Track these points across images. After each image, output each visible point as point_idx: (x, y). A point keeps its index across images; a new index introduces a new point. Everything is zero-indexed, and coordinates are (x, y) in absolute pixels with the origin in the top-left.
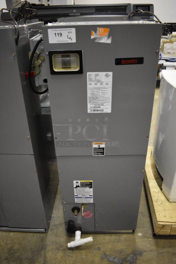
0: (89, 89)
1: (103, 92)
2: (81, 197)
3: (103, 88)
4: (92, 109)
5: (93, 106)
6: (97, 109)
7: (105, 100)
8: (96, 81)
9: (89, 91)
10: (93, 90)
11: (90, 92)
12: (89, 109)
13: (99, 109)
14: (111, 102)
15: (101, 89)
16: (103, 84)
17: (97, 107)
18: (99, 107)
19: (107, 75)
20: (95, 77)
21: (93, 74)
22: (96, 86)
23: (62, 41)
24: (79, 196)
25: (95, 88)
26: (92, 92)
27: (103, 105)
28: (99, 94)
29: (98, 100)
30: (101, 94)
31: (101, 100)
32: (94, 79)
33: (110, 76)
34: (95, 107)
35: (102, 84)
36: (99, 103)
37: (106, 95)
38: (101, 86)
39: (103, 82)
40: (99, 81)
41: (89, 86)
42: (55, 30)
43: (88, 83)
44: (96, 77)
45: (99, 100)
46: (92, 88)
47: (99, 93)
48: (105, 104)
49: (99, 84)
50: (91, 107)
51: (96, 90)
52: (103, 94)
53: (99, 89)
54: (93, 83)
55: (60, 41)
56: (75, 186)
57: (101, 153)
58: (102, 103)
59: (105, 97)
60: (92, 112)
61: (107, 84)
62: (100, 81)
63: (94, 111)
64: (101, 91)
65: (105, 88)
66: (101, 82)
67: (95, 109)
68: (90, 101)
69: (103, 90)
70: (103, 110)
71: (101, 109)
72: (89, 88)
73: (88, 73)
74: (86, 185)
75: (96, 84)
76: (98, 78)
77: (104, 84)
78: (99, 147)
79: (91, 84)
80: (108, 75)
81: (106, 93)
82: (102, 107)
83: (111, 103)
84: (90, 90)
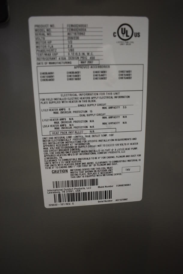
0: (43, 101)
3: (109, 95)
4: (64, 191)
5: (67, 177)
6: (82, 191)
8: (76, 62)
9: (41, 111)
10: (61, 105)
11: (51, 115)
12: (50, 192)
13: (94, 189)
14: (142, 158)
15: (99, 101)
16: (108, 75)
18: (94, 182)
19: (125, 32)
20: (70, 38)
22: (75, 86)
25: (70, 94)
26: (60, 115)
27: (108, 172)
28: (89, 124)
29: (86, 153)
30: (98, 122)
31: (101, 148)
32: (62, 52)
33: (138, 35)
34: (74, 183)
35: (101, 76)
36: (90, 164)
37: (119, 127)
38: (99, 86)
39: (108, 66)
44: (74, 41)
45: (93, 152)
46: (58, 96)
47: (91, 118)
48: (116, 169)
49: (87, 73)
50: (56, 184)
51: (74, 107)
52: (108, 120)
58: (104, 163)
59: (116, 136)
60: (64, 204)
61: (126, 75)
62: (93, 58)
63: (72, 197)
64: (99, 110)
65: (117, 95)
66: (99, 66)
67: (74, 191)
69: (109, 102)
70: (108, 194)
72: (42, 96)
73: (34, 22)
75: (74, 76)
77: (113, 73)
79: (49, 77)
80: (130, 34)
81: (121, 120)
82: (103, 181)
83: (142, 163)
84: (48, 106)
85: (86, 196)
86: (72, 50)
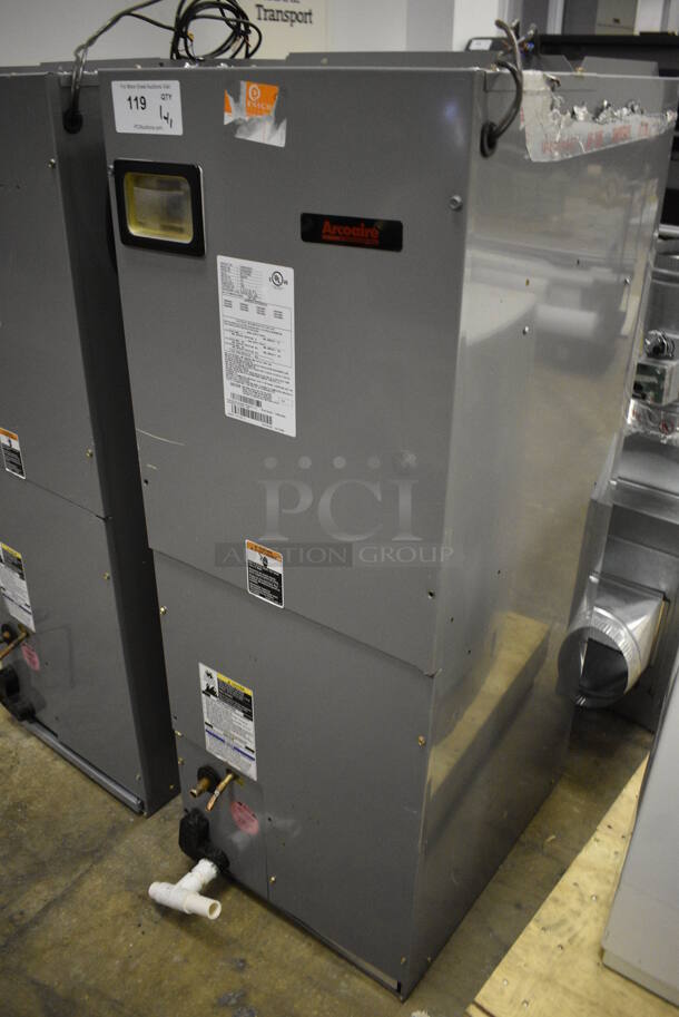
1: (269, 344)
2: (222, 737)
7: (275, 381)
8: (246, 297)
10: (236, 329)
13: (258, 410)
15: (261, 332)
17: (251, 401)
18: (258, 404)
19: (277, 279)
20: (242, 277)
21: (236, 263)
23: (147, 127)
24: (216, 730)
27: (268, 398)
29: (252, 374)
30: (261, 350)
33: (286, 282)
34: (245, 400)
35: (261, 311)
39: (266, 305)
40: (252, 298)
41: (224, 312)
42: (129, 86)
43: (222, 297)
47: (255, 345)
48: (275, 397)
51: (244, 332)
52: (267, 351)
53: (254, 327)
54: (236, 302)
55: (141, 127)
56: (204, 688)
57: (273, 592)
58: (265, 388)
60: (237, 417)
61: (279, 315)
63: (244, 412)
64: (260, 339)
66: (262, 304)
68: (230, 372)
69: (268, 335)
70: (269, 420)
71: (266, 414)
74: (234, 699)
75: (244, 308)
76: (249, 284)
77: (269, 310)
78: (266, 565)
81: (276, 352)
84: (229, 327)
85: (254, 415)
86: (243, 286)
